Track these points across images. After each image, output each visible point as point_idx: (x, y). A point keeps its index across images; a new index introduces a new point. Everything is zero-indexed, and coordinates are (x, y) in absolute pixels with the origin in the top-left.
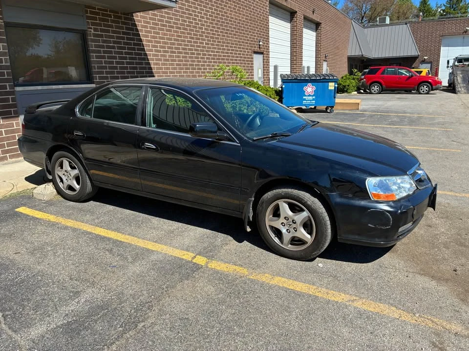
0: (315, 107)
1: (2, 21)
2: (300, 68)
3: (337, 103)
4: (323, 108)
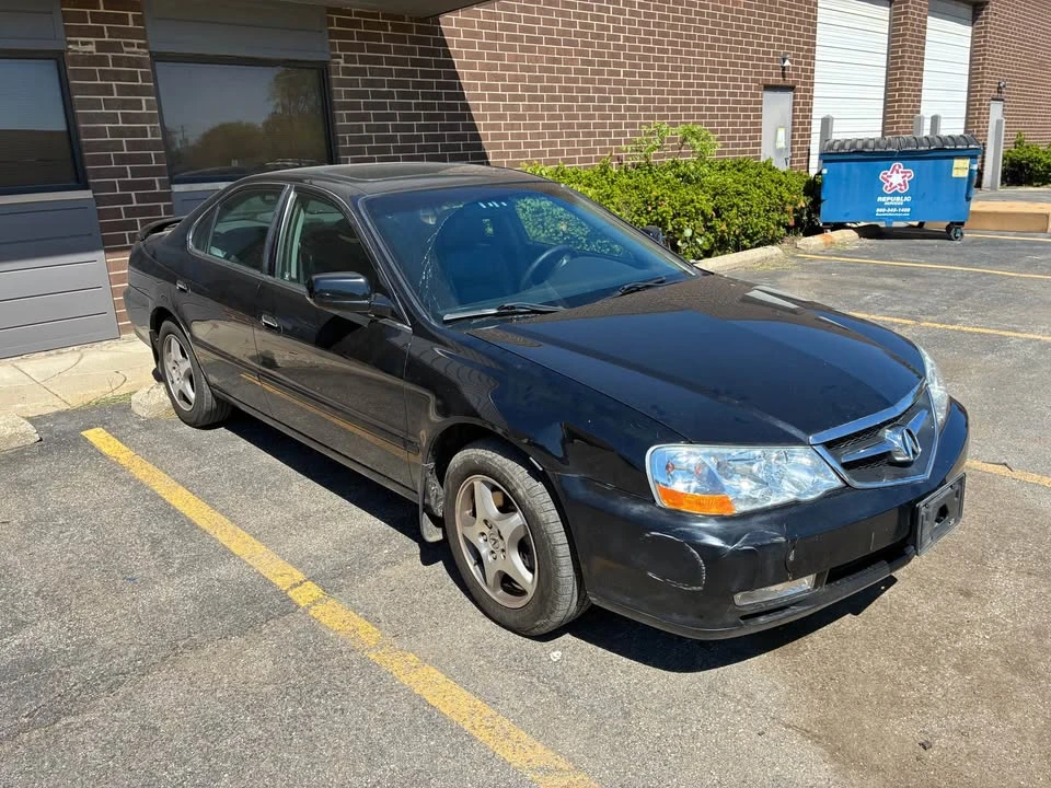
0: (921, 224)
1: (145, 51)
2: (911, 122)
3: (974, 213)
4: (941, 226)
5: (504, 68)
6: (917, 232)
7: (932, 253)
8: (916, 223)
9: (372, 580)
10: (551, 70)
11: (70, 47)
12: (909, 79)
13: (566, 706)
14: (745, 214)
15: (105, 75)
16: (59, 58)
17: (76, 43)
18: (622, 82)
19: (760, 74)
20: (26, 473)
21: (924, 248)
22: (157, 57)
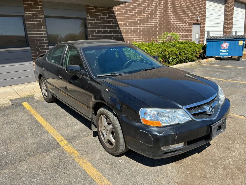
0: (232, 57)
1: (43, 15)
2: (230, 32)
3: (244, 54)
4: (236, 57)
5: (128, 19)
6: (231, 59)
7: (233, 64)
8: (230, 57)
9: (80, 140)
10: (140, 20)
11: (26, 14)
12: (229, 22)
13: (120, 174)
14: (186, 54)
15: (34, 21)
16: (23, 17)
17: (27, 13)
18: (157, 23)
19: (192, 21)
20: (7, 112)
21: (231, 63)
22: (46, 17)
